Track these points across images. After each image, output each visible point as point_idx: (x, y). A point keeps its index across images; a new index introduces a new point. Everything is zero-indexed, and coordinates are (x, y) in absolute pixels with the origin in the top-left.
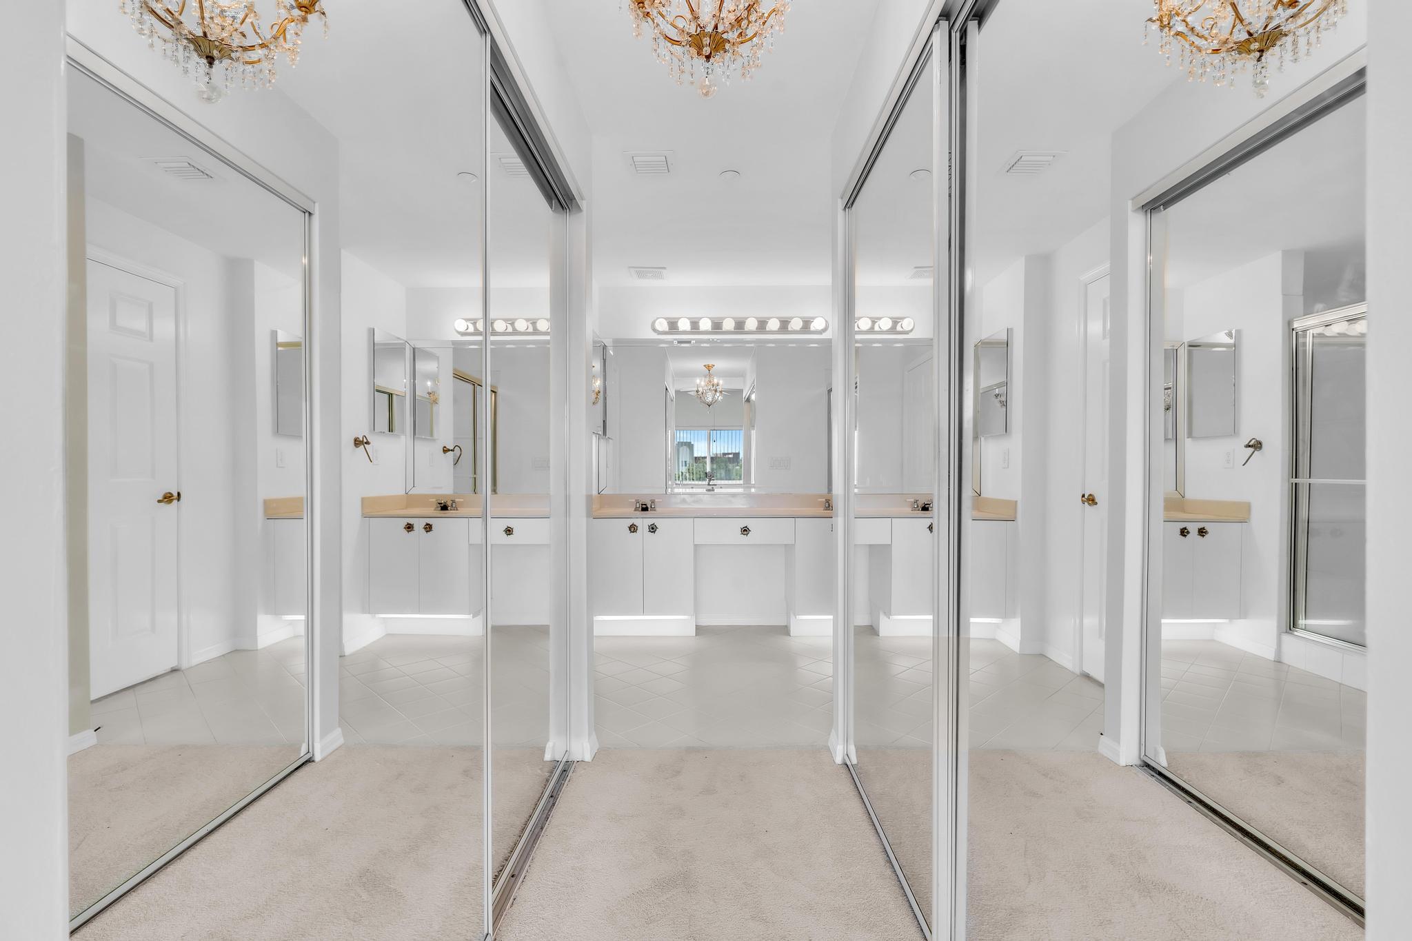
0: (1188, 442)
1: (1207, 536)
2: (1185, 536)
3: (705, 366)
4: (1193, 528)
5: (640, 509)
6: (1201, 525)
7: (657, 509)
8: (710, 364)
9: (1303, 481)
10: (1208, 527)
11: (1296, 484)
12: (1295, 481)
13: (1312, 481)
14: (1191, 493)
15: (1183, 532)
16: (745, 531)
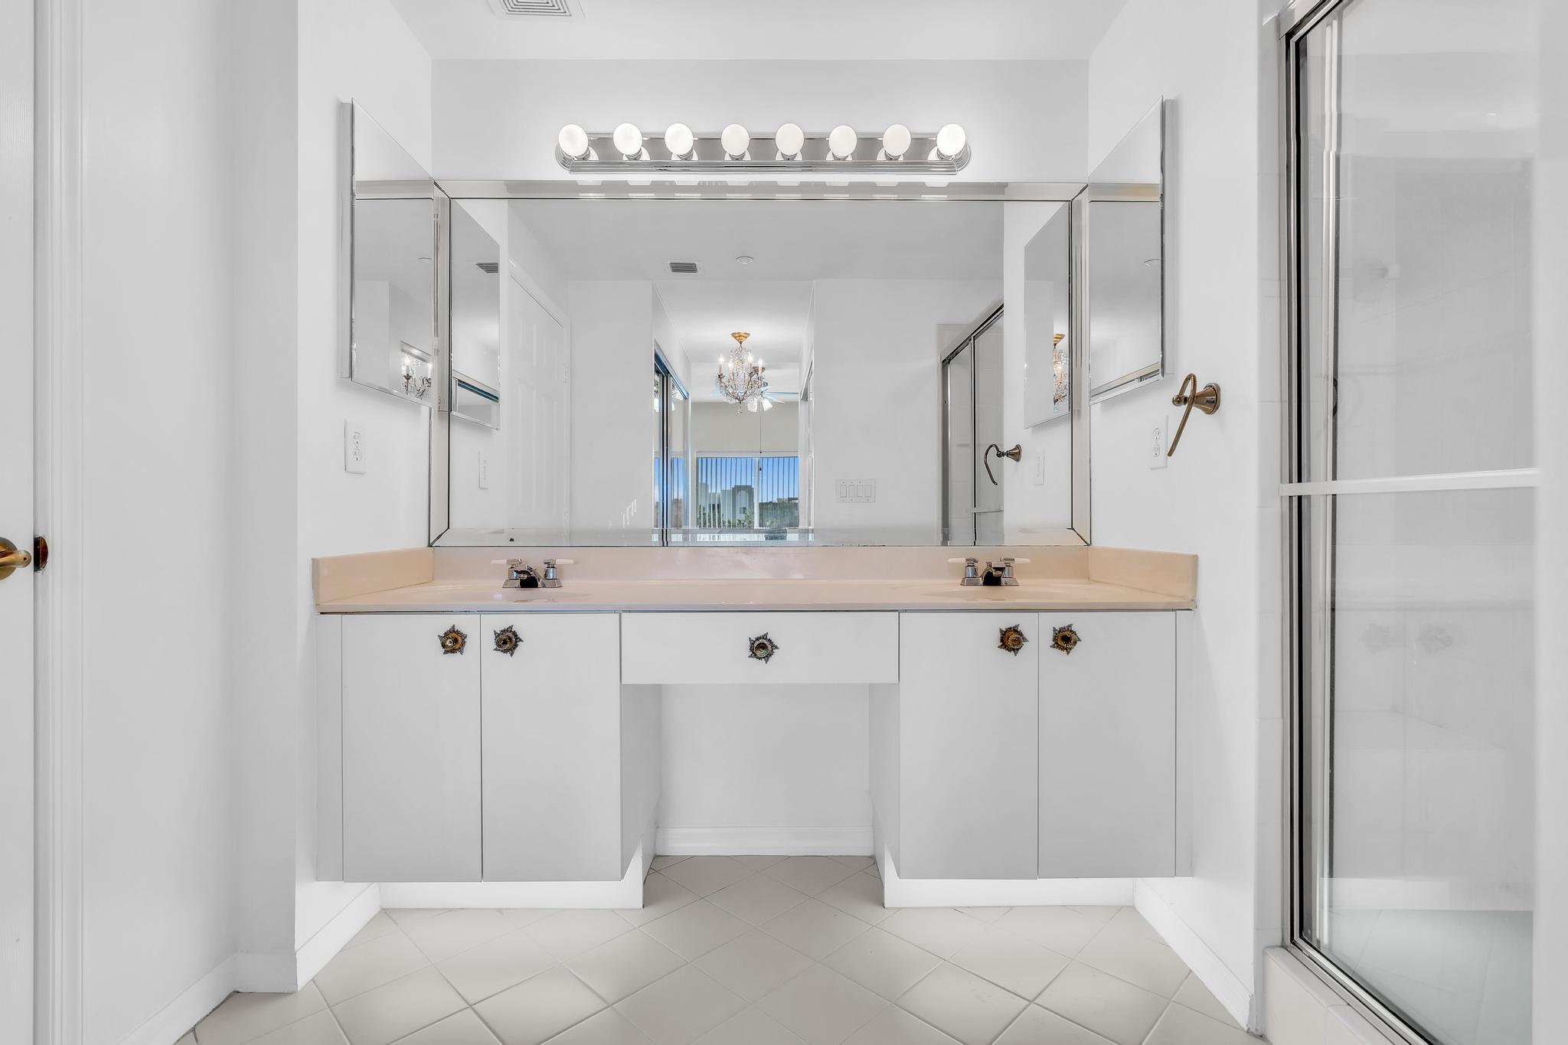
1: (1075, 650)
2: (1014, 650)
3: (733, 335)
4: (1038, 630)
5: (518, 583)
6: (1061, 620)
7: (563, 582)
8: (742, 331)
9: (1316, 488)
10: (1079, 623)
11: (1300, 498)
12: (1297, 489)
13: (1340, 487)
15: (1009, 639)
16: (762, 648)
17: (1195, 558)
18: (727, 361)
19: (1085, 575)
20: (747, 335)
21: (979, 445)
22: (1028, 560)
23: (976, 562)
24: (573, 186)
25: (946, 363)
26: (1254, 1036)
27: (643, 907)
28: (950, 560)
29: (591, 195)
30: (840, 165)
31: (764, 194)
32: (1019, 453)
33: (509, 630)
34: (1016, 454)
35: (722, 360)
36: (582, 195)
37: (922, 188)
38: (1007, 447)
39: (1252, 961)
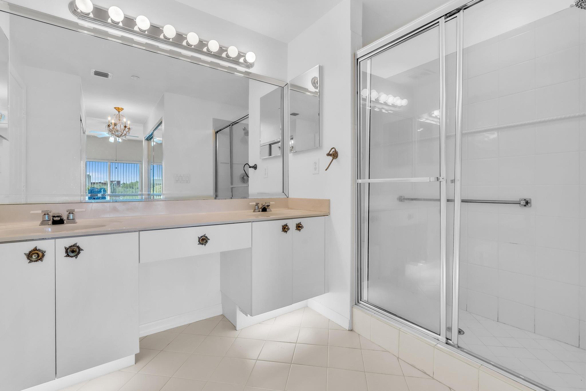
0: (291, 155)
1: (302, 230)
2: (286, 232)
3: (115, 108)
4: (292, 224)
5: (50, 222)
6: (297, 221)
7: (77, 220)
8: (120, 107)
9: (364, 181)
10: (303, 221)
11: (360, 184)
12: (359, 181)
13: (371, 181)
14: (292, 195)
15: (285, 228)
16: (203, 240)
17: (329, 200)
18: (112, 119)
19: (287, 207)
20: (122, 109)
21: (233, 163)
22: (274, 203)
23: (259, 204)
24: (76, 25)
25: (217, 132)
26: (350, 330)
27: (135, 364)
28: (250, 204)
29: (86, 32)
30: (209, 53)
31: (175, 56)
32: (256, 167)
33: (75, 245)
34: (255, 167)
35: (109, 118)
36: (79, 30)
37: (235, 70)
38: (251, 164)
39: (349, 310)
